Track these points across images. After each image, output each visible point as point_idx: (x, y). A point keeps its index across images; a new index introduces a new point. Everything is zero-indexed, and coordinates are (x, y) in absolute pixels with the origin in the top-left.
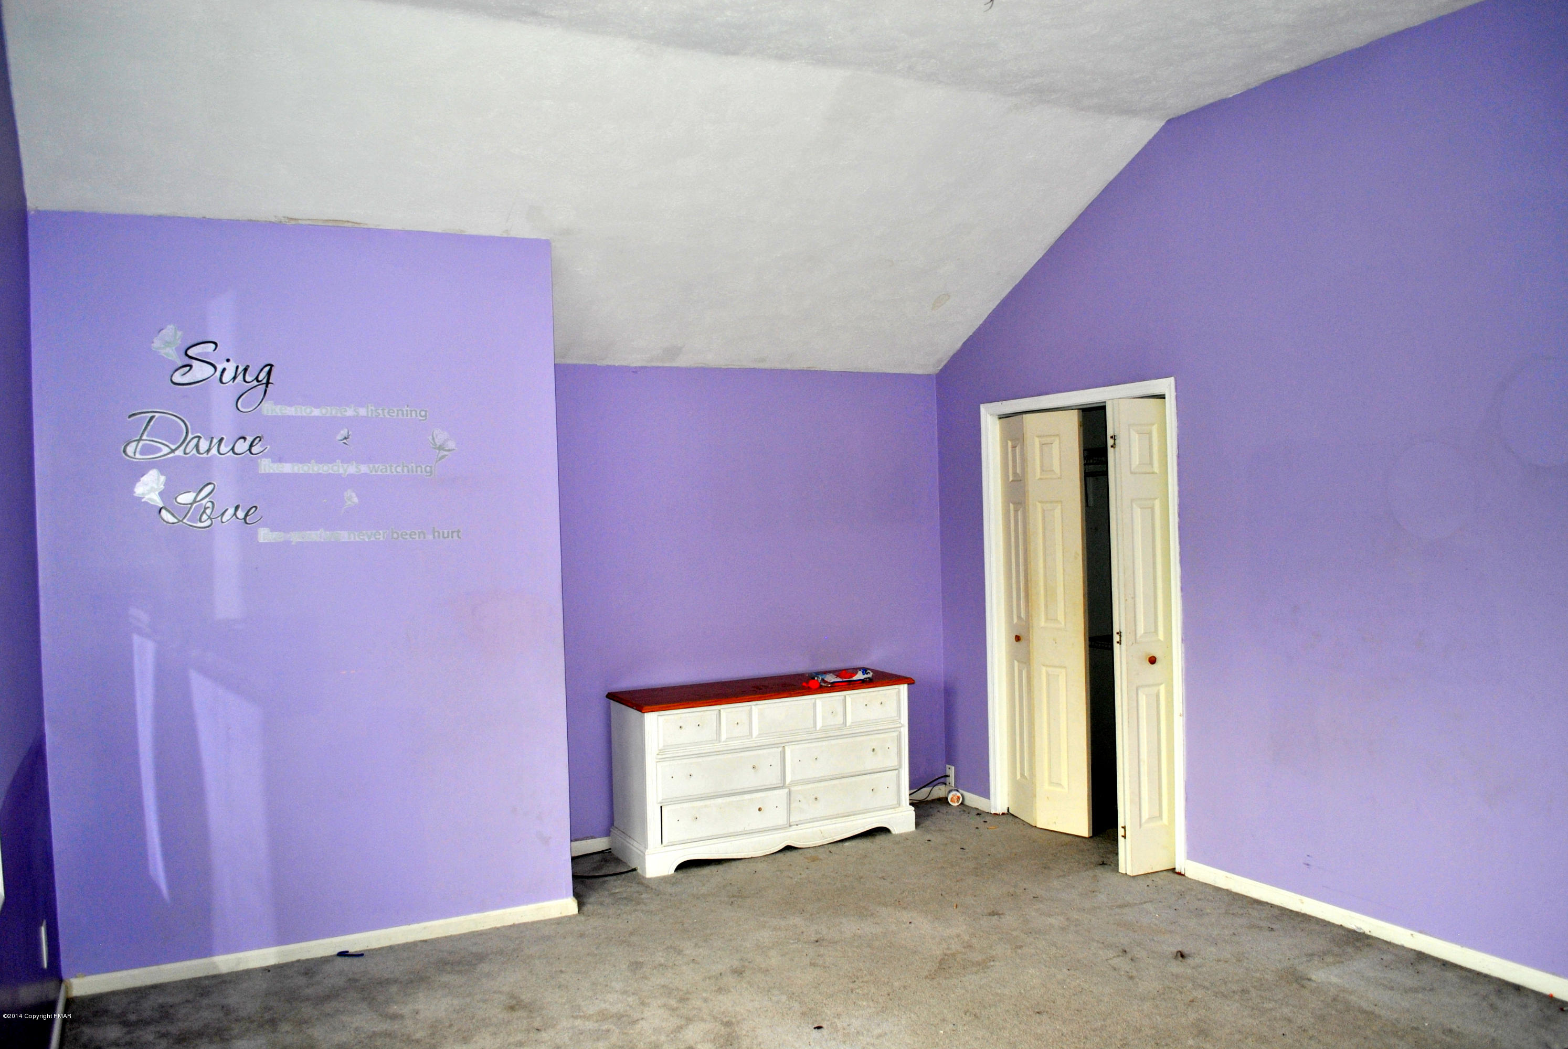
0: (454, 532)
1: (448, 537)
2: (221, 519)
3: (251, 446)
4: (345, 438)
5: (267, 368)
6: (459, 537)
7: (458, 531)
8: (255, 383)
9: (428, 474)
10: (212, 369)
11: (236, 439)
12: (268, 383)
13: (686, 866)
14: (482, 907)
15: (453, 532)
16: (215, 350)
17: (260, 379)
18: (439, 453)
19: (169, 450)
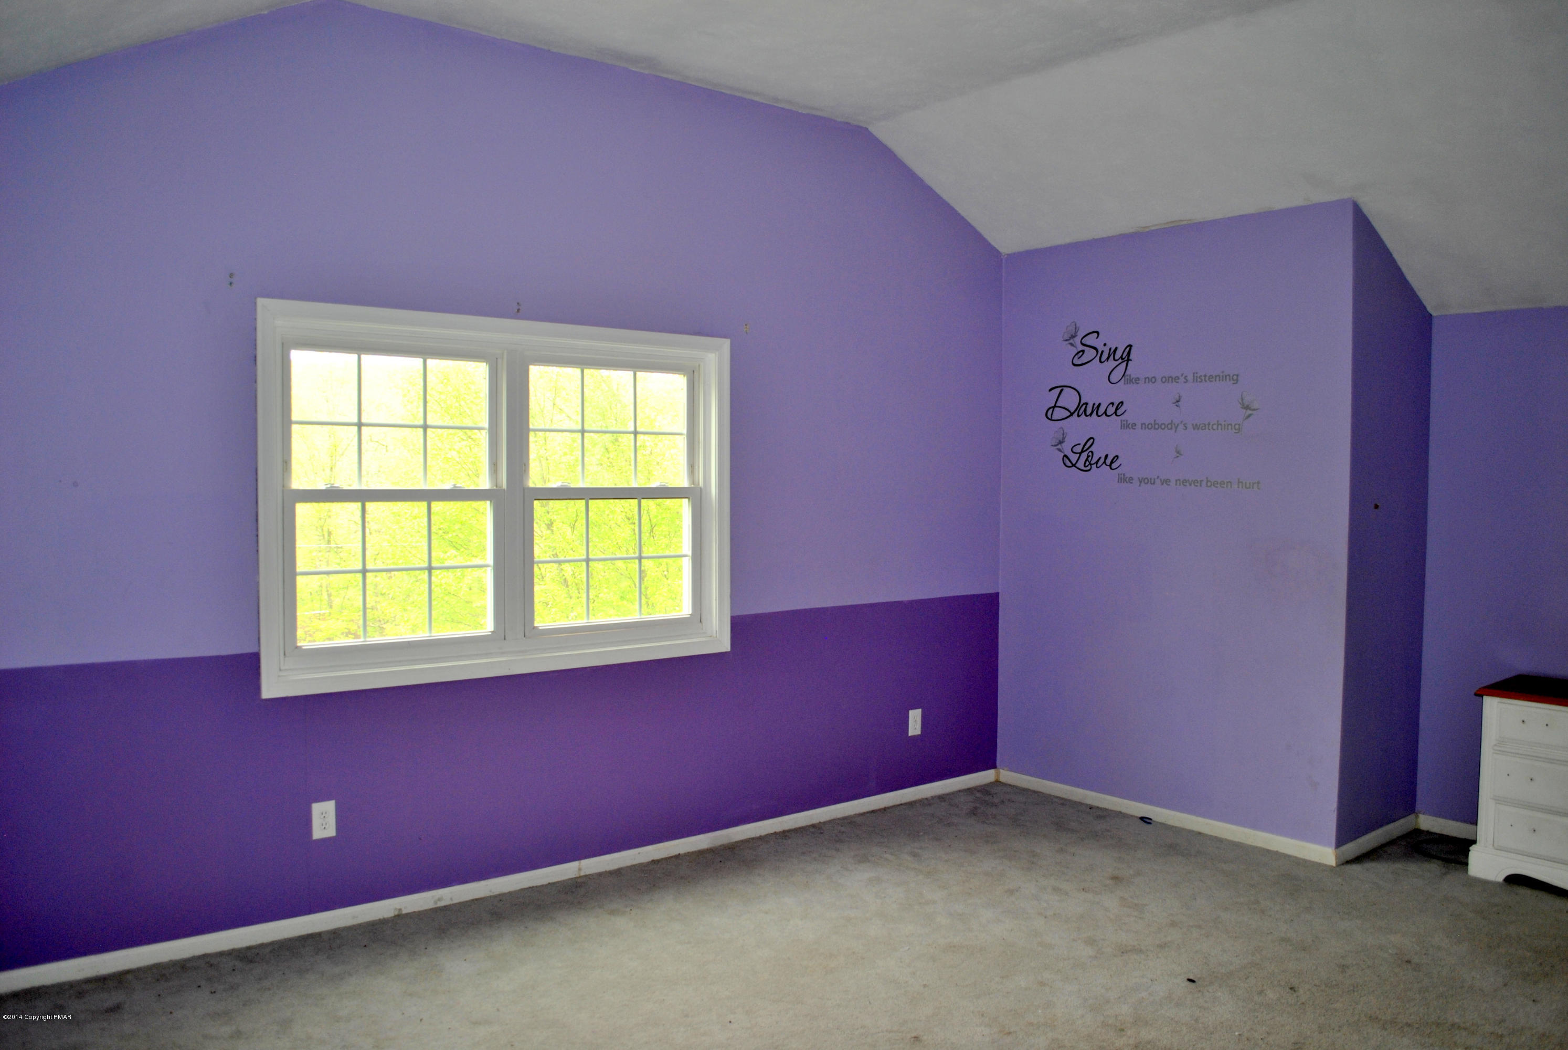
0: (1255, 483)
1: (1249, 488)
2: (1097, 465)
3: (1117, 409)
4: (1178, 401)
5: (1128, 348)
6: (1259, 489)
7: (1258, 483)
8: (1120, 361)
9: (1237, 431)
10: (1095, 352)
11: (1108, 404)
12: (1129, 360)
13: (1515, 880)
14: (1254, 826)
15: (1253, 484)
16: (1097, 338)
17: (1124, 357)
18: (1246, 412)
19: (1069, 414)
